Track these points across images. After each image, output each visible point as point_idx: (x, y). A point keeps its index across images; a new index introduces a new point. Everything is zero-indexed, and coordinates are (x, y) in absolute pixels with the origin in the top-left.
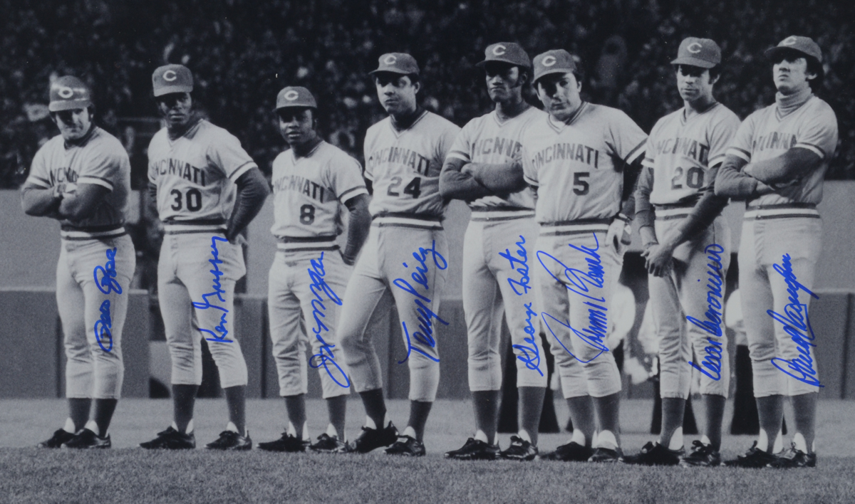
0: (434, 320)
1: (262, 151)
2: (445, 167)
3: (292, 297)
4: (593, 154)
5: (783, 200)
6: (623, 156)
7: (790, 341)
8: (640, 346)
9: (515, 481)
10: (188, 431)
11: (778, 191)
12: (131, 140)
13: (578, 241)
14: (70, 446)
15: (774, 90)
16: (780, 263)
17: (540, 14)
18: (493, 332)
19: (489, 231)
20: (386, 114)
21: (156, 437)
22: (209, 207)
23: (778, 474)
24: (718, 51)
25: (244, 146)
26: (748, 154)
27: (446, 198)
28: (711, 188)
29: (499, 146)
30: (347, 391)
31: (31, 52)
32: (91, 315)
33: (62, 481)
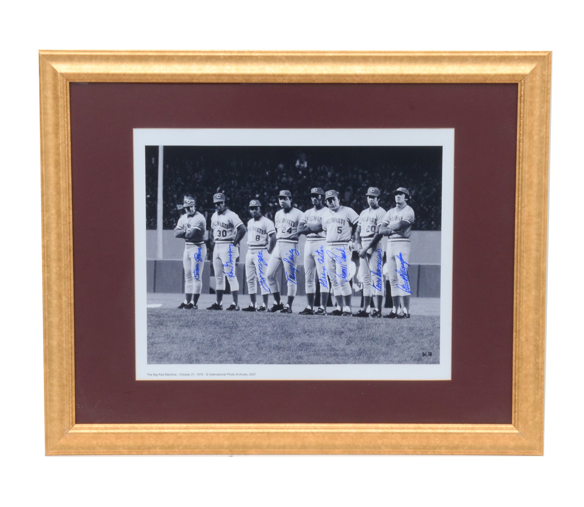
0: (295, 271)
1: (245, 219)
2: (299, 224)
3: (253, 263)
4: (343, 221)
5: (399, 236)
6: (352, 222)
7: (402, 279)
8: (357, 280)
9: (319, 322)
10: (221, 304)
11: (397, 233)
12: (206, 215)
13: (338, 247)
14: (186, 308)
15: (396, 203)
16: (399, 255)
17: (327, 179)
18: (313, 275)
19: (312, 244)
20: (282, 208)
21: (211, 306)
22: (228, 236)
23: (399, 320)
24: (379, 191)
25: (239, 217)
26: (389, 222)
27: (299, 234)
28: (378, 232)
29: (315, 218)
30: (269, 293)
31: (179, 190)
32: (193, 268)
33: (183, 319)
